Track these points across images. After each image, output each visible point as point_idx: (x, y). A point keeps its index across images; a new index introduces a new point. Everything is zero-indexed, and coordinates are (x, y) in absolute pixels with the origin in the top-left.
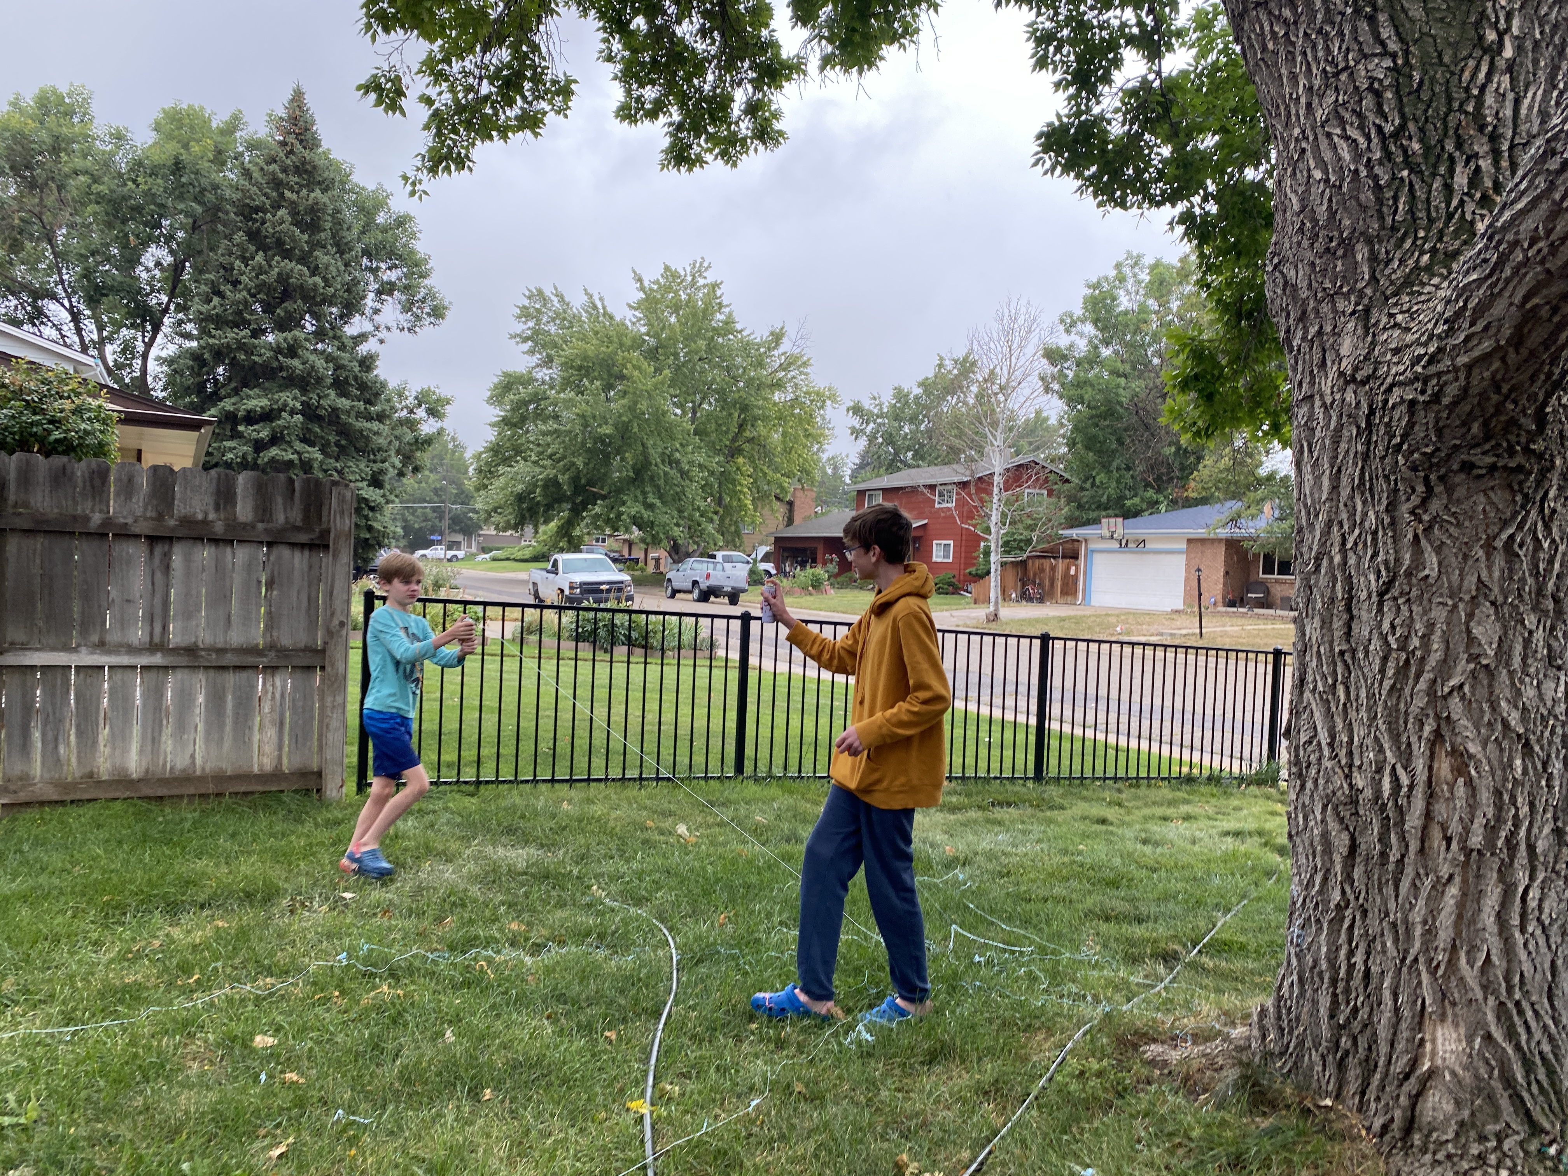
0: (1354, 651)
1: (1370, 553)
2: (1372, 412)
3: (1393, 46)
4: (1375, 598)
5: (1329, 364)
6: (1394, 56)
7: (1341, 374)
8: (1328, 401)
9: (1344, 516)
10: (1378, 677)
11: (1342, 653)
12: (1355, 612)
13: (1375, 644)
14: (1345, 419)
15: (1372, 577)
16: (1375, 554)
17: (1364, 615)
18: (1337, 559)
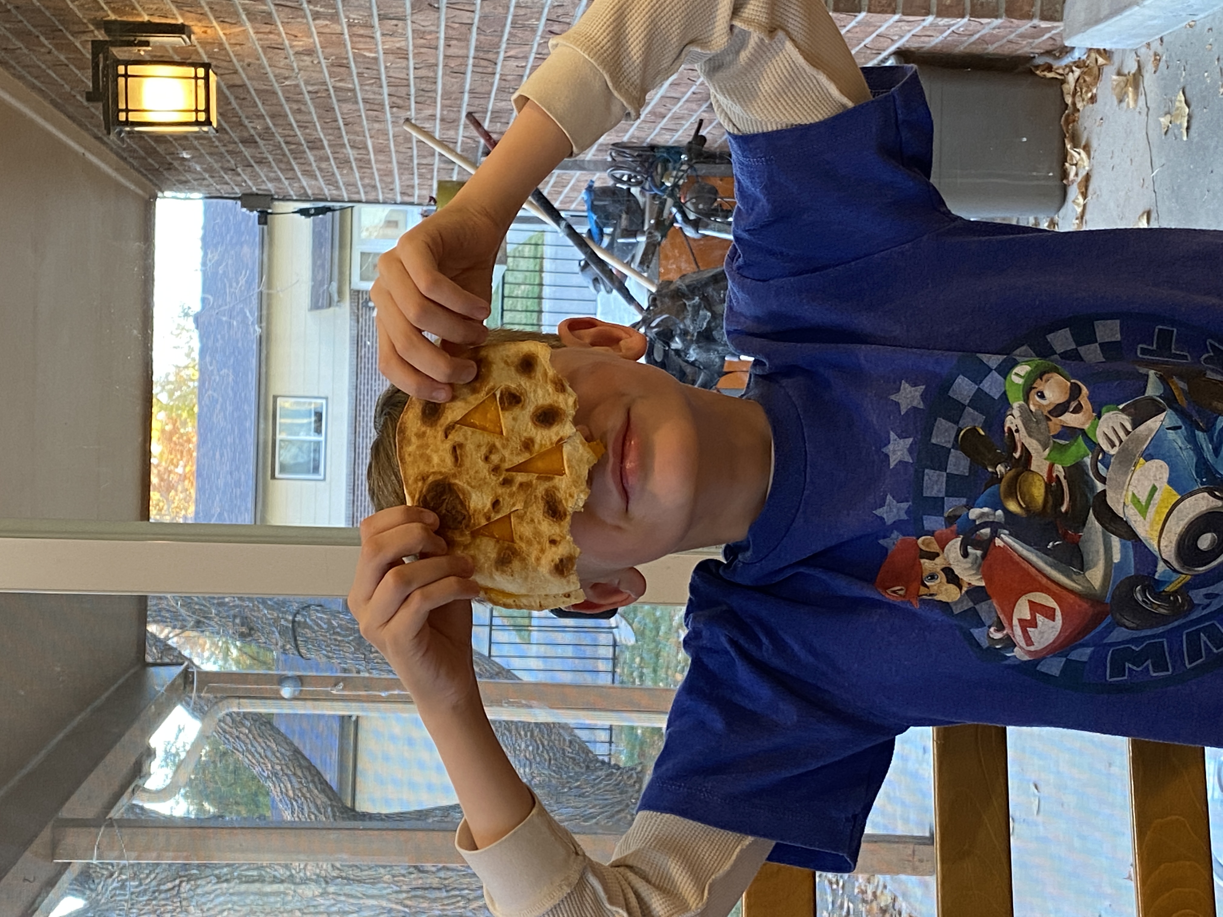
0: (445, 886)
1: (402, 878)
2: (342, 877)
3: (177, 882)
4: (421, 875)
5: (315, 903)
6: (181, 882)
7: (322, 895)
8: (332, 902)
9: (385, 892)
10: (455, 873)
11: (447, 891)
12: (428, 886)
13: (442, 874)
14: (341, 892)
15: (413, 876)
16: (404, 876)
17: (429, 881)
18: (404, 895)
